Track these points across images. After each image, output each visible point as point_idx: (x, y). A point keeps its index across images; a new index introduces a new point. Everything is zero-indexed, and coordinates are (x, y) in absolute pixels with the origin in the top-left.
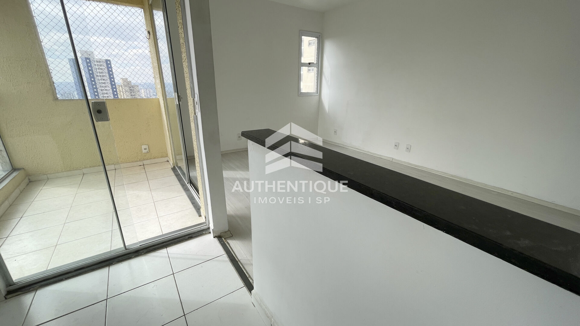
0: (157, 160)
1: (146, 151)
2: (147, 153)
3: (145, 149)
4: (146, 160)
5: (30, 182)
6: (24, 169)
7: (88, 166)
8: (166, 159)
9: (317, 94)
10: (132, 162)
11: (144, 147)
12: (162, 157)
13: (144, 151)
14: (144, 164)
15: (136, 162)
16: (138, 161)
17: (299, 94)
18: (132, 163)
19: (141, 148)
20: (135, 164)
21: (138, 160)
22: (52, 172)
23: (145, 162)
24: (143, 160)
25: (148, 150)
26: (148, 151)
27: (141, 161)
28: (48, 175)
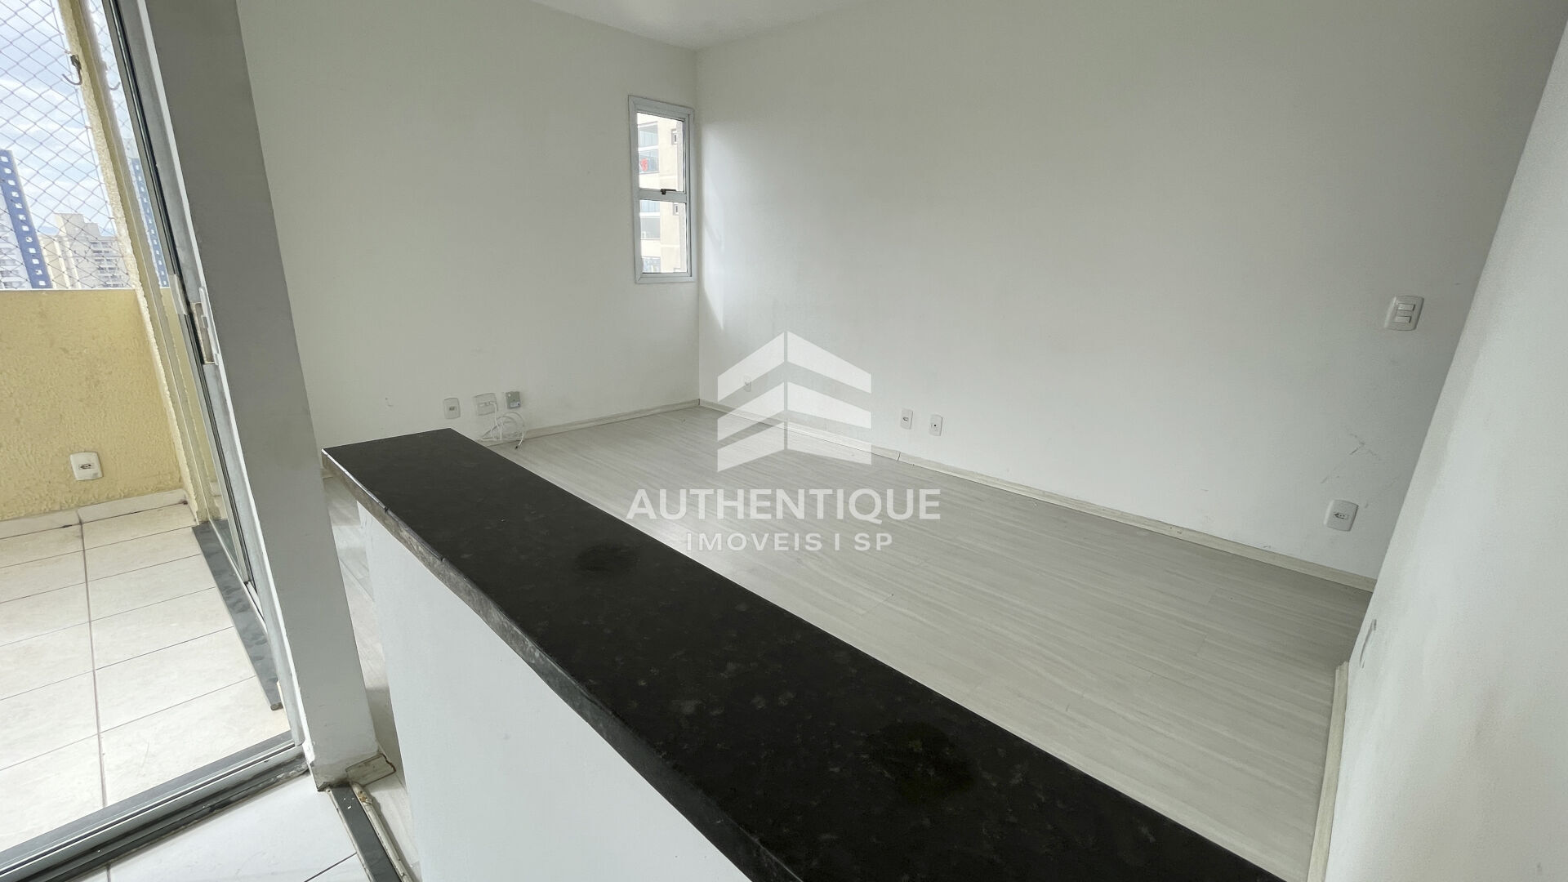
0: (135, 503)
1: (88, 473)
2: (95, 478)
3: (83, 467)
4: (92, 504)
8: (178, 495)
9: (691, 279)
10: (29, 515)
11: (76, 460)
12: (159, 490)
13: (79, 474)
14: (84, 520)
15: (45, 513)
16: (55, 511)
17: (638, 277)
18: (28, 520)
19: (68, 462)
20: (43, 522)
21: (57, 507)
23: (87, 513)
24: (79, 507)
27: (70, 509)
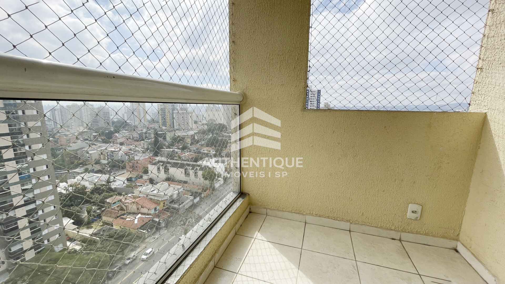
0: (429, 240)
1: (414, 215)
2: (416, 220)
3: (413, 212)
4: (409, 232)
5: (250, 212)
6: (249, 195)
7: (314, 213)
8: (452, 244)
10: (381, 228)
11: (412, 207)
12: (444, 237)
13: (409, 215)
14: (404, 239)
15: (387, 229)
16: (392, 230)
18: (380, 230)
19: (407, 207)
20: (385, 233)
21: (393, 228)
22: (273, 208)
23: (405, 236)
24: (403, 231)
25: (418, 215)
26: (417, 218)
27: (398, 231)
28: (268, 210)
